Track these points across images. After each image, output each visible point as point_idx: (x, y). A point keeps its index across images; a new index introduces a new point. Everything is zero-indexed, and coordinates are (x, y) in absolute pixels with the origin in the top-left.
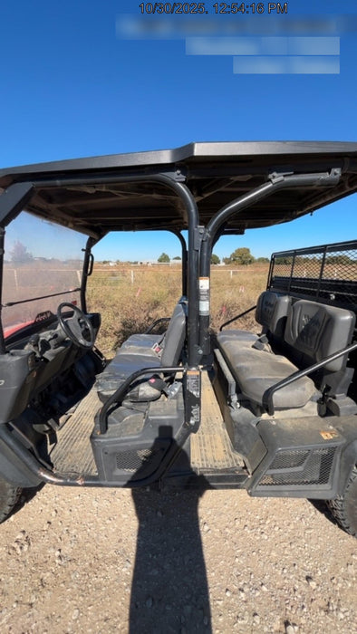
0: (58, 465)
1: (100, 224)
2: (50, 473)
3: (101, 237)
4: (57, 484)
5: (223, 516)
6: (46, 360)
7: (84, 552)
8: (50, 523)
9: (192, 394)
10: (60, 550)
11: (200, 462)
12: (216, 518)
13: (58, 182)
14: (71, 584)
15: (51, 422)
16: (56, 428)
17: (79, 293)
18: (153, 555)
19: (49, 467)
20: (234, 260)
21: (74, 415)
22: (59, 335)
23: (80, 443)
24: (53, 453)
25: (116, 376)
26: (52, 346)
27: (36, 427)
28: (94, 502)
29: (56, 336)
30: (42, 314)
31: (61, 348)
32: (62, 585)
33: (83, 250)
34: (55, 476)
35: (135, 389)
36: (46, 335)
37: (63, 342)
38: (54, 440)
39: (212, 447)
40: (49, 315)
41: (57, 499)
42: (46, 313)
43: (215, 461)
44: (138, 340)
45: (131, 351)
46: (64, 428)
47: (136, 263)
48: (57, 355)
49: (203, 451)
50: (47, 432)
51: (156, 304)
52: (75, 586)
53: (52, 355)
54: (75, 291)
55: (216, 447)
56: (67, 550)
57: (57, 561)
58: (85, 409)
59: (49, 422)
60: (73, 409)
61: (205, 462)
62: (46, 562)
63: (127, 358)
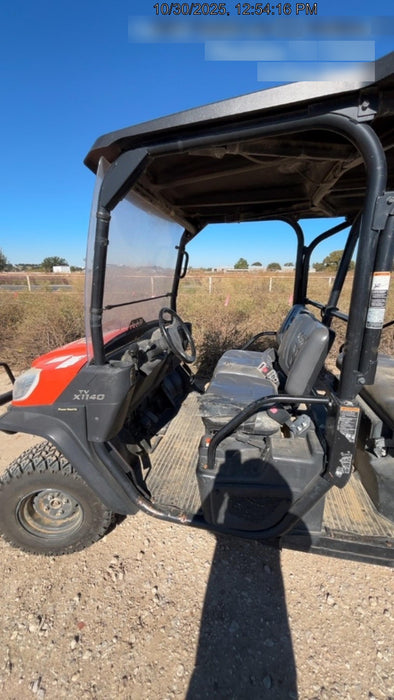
0: (155, 494)
1: (198, 214)
2: (148, 502)
3: (198, 230)
4: (157, 517)
5: (351, 589)
6: (143, 374)
7: (182, 596)
8: (142, 552)
9: (344, 437)
10: (156, 587)
11: (332, 520)
12: (343, 591)
13: (180, 143)
14: (172, 632)
15: (143, 443)
16: (149, 451)
17: (170, 298)
18: (265, 620)
19: (147, 496)
20: (328, 265)
21: (166, 438)
22: (158, 345)
23: (177, 471)
24: (149, 479)
25: (224, 399)
26: (150, 358)
27: (130, 447)
28: (189, 539)
29: (153, 347)
30: (135, 321)
31: (158, 361)
32: (162, 631)
33: (177, 247)
34: (154, 507)
35: (251, 419)
36: (144, 345)
37: (160, 355)
38: (147, 464)
39: (345, 503)
40: (141, 323)
41: (148, 527)
42: (138, 320)
43: (352, 523)
44: (236, 357)
45: (233, 369)
46: (156, 451)
47: (210, 270)
48: (154, 369)
49: (333, 507)
50: (138, 453)
51: (241, 316)
52: (177, 636)
53: (150, 368)
54: (167, 296)
55: (350, 504)
56: (164, 589)
57: (155, 600)
58: (177, 431)
59: (142, 443)
60: (163, 429)
61: (338, 522)
62: (143, 598)
63: (231, 378)
